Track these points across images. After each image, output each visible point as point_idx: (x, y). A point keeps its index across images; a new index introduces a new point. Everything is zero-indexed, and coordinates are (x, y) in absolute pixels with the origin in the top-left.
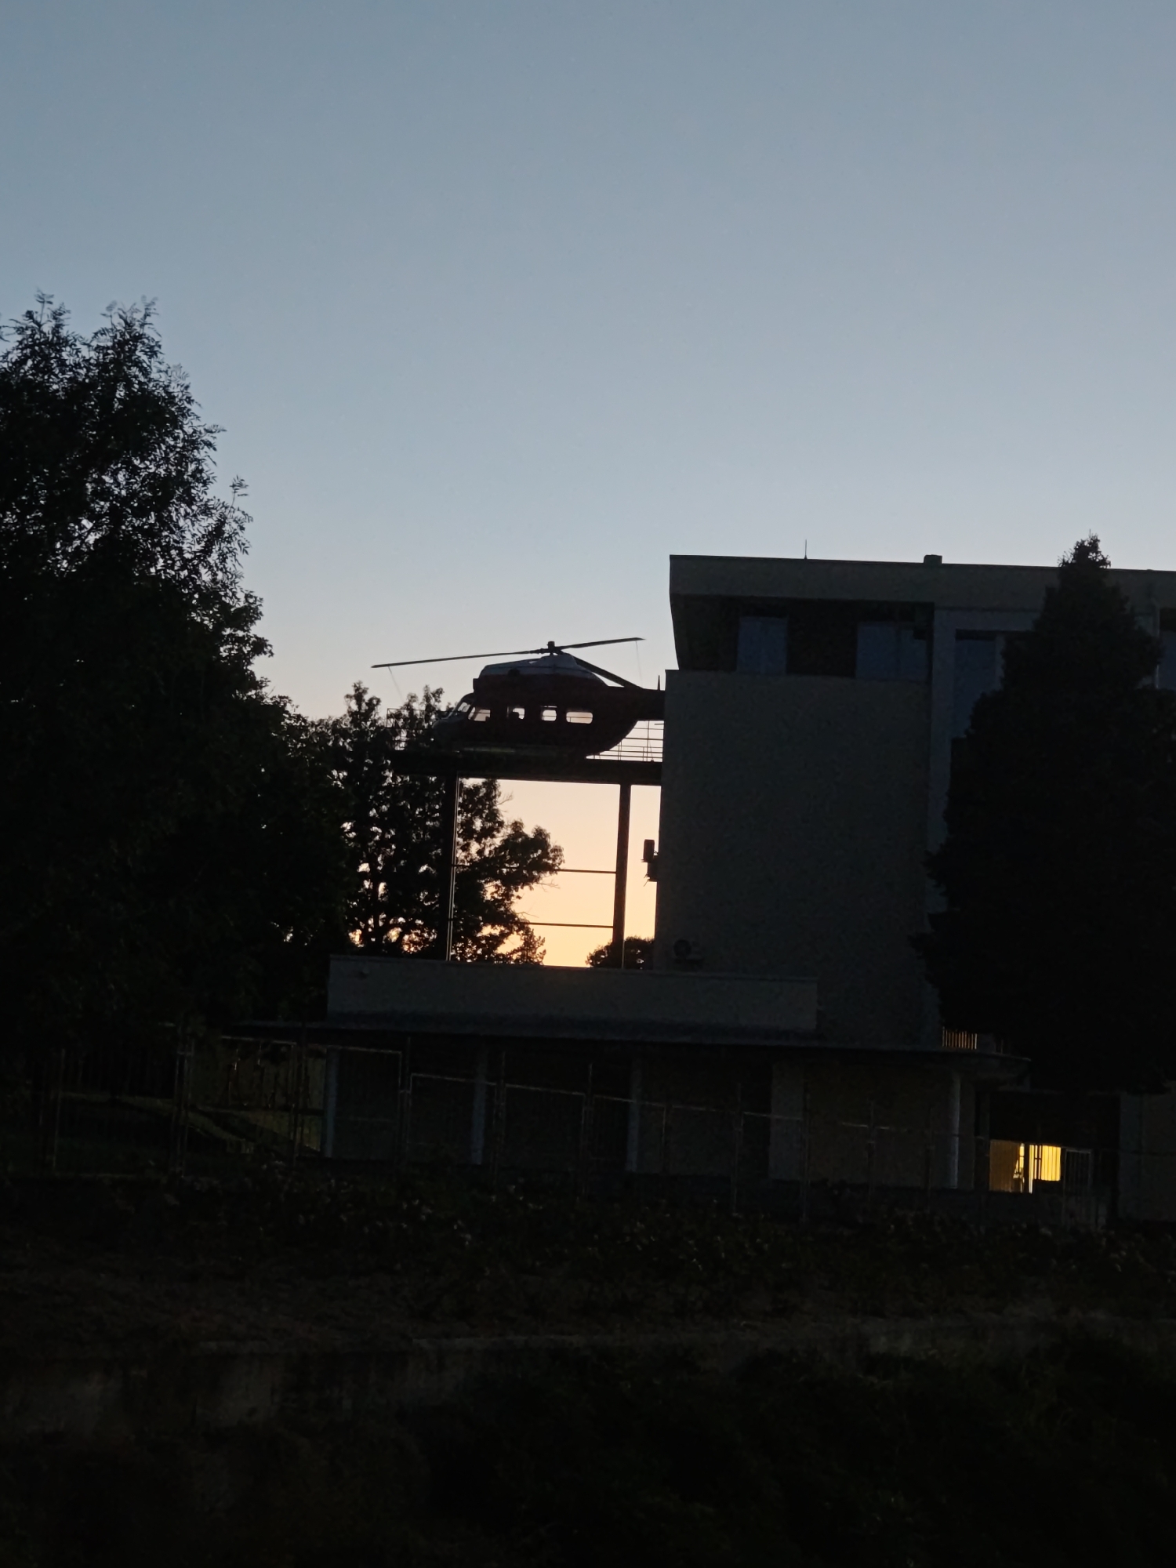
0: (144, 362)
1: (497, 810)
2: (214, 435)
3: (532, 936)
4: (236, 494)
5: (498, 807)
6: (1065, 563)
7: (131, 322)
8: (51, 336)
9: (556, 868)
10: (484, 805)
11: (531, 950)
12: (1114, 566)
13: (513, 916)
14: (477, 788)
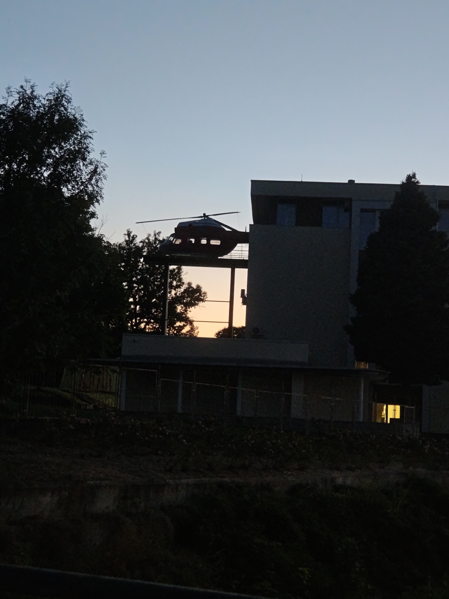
0: (66, 105)
1: (182, 278)
2: (93, 134)
3: (193, 326)
4: (102, 157)
5: (182, 277)
6: (403, 183)
7: (61, 90)
8: (30, 95)
9: (205, 300)
10: (177, 276)
11: (193, 331)
12: (421, 184)
13: (188, 318)
14: (174, 270)
